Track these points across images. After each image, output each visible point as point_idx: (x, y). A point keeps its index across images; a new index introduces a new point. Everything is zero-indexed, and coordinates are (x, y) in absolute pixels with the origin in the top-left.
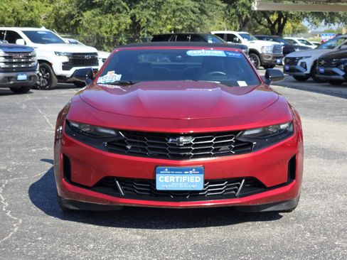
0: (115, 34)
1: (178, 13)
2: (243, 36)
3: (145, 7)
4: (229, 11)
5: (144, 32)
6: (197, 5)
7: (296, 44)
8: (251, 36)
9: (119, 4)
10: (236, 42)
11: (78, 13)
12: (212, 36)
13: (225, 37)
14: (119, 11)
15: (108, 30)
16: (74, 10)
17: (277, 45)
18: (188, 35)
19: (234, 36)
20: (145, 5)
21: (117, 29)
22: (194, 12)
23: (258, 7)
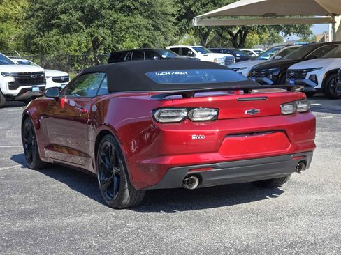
0: (85, 52)
1: (131, 30)
2: (197, 50)
3: (101, 26)
4: (188, 26)
5: (101, 49)
6: (150, 21)
7: (253, 56)
8: (205, 49)
9: (76, 23)
10: (190, 55)
11: (38, 33)
12: (167, 50)
13: (180, 51)
14: (75, 31)
15: (77, 48)
16: (33, 31)
17: (230, 57)
18: (143, 51)
19: (189, 50)
20: (100, 23)
21: (86, 47)
22: (148, 29)
23: (198, 23)
